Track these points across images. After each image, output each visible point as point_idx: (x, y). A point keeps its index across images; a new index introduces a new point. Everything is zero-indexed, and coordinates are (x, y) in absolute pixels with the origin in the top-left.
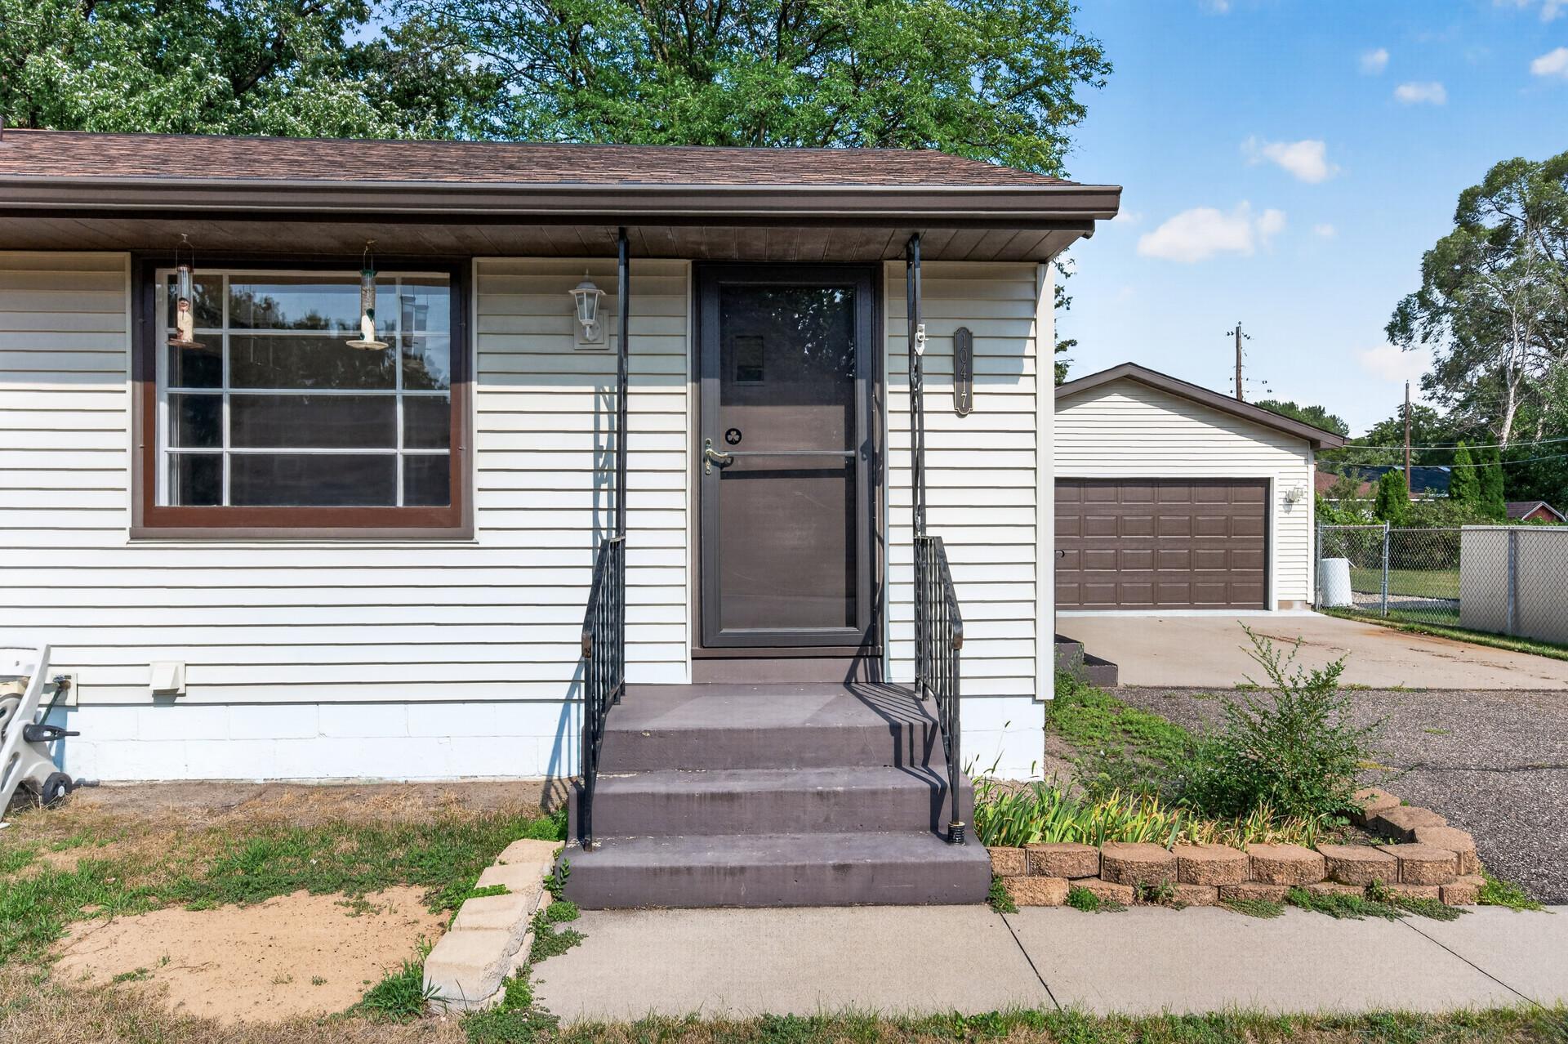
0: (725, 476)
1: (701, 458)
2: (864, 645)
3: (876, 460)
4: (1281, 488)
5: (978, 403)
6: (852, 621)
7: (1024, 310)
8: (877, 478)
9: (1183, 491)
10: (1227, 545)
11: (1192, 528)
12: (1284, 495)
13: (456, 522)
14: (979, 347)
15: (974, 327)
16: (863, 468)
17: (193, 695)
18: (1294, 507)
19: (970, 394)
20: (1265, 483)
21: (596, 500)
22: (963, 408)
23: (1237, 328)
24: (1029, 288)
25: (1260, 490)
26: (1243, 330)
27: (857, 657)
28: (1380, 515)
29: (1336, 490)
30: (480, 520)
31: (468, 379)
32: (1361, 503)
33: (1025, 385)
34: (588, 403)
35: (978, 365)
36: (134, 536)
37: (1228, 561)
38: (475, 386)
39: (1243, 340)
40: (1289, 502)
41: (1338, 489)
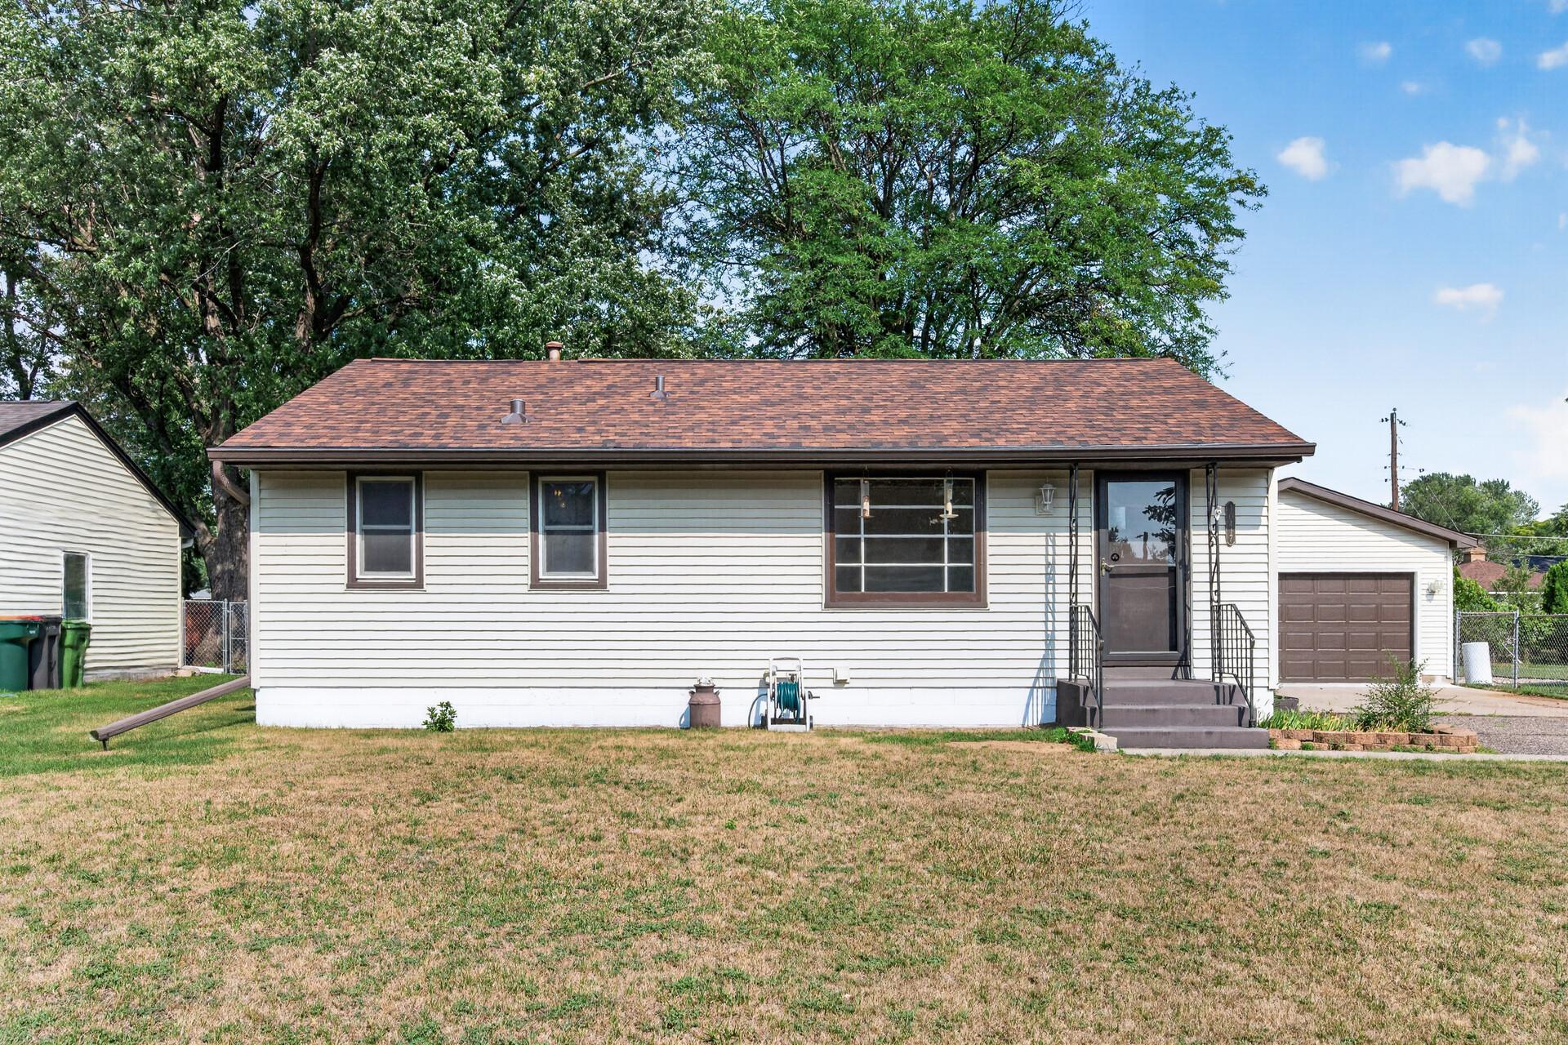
0: (1112, 576)
1: (1099, 568)
2: (1181, 660)
3: (1186, 567)
4: (1425, 581)
5: (1238, 539)
6: (1173, 647)
7: (1262, 492)
8: (1187, 578)
9: (1339, 583)
10: (1378, 629)
11: (1347, 614)
12: (1426, 587)
13: (979, 600)
14: (1238, 511)
15: (1235, 501)
16: (1180, 573)
17: (853, 683)
18: (1435, 597)
19: (1234, 534)
20: (1410, 577)
21: (1047, 588)
22: (1231, 541)
23: (1392, 415)
24: (1264, 481)
25: (1405, 583)
26: (1399, 417)
27: (1177, 666)
28: (1547, 608)
29: (1505, 582)
30: (990, 598)
31: (985, 530)
32: (1531, 596)
33: (1263, 530)
34: (1042, 541)
35: (1238, 521)
36: (827, 606)
37: (1378, 642)
38: (988, 534)
39: (1399, 426)
40: (1432, 593)
41: (1507, 581)
